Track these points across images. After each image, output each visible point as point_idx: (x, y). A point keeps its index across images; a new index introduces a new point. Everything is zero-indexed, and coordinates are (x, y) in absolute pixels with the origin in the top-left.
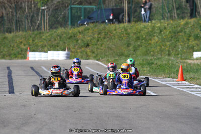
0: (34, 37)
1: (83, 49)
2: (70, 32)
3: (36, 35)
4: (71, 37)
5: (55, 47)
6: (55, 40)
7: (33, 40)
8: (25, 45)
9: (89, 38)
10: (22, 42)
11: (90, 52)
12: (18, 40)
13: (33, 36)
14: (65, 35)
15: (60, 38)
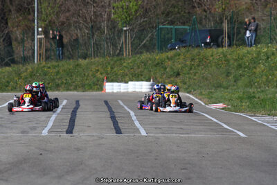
0: (114, 64)
1: (172, 79)
2: (157, 58)
3: (116, 61)
4: (158, 64)
5: (138, 77)
6: (139, 68)
7: (112, 68)
8: (101, 74)
9: (180, 66)
10: (98, 70)
11: (181, 82)
12: (94, 68)
13: (112, 63)
14: (150, 62)
15: (145, 65)
